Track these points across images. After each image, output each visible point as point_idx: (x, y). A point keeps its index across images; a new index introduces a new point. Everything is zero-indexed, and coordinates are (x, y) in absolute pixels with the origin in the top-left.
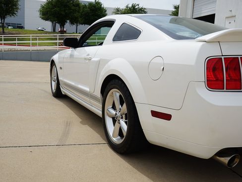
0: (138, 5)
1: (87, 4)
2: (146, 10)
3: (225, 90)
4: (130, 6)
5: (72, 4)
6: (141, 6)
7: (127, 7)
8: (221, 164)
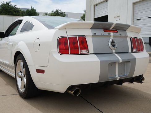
0: (60, 10)
1: (25, 10)
2: (65, 14)
3: (70, 54)
4: (55, 11)
5: (13, 10)
6: (62, 11)
7: (53, 12)
8: (70, 94)
